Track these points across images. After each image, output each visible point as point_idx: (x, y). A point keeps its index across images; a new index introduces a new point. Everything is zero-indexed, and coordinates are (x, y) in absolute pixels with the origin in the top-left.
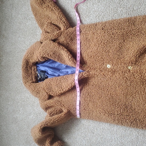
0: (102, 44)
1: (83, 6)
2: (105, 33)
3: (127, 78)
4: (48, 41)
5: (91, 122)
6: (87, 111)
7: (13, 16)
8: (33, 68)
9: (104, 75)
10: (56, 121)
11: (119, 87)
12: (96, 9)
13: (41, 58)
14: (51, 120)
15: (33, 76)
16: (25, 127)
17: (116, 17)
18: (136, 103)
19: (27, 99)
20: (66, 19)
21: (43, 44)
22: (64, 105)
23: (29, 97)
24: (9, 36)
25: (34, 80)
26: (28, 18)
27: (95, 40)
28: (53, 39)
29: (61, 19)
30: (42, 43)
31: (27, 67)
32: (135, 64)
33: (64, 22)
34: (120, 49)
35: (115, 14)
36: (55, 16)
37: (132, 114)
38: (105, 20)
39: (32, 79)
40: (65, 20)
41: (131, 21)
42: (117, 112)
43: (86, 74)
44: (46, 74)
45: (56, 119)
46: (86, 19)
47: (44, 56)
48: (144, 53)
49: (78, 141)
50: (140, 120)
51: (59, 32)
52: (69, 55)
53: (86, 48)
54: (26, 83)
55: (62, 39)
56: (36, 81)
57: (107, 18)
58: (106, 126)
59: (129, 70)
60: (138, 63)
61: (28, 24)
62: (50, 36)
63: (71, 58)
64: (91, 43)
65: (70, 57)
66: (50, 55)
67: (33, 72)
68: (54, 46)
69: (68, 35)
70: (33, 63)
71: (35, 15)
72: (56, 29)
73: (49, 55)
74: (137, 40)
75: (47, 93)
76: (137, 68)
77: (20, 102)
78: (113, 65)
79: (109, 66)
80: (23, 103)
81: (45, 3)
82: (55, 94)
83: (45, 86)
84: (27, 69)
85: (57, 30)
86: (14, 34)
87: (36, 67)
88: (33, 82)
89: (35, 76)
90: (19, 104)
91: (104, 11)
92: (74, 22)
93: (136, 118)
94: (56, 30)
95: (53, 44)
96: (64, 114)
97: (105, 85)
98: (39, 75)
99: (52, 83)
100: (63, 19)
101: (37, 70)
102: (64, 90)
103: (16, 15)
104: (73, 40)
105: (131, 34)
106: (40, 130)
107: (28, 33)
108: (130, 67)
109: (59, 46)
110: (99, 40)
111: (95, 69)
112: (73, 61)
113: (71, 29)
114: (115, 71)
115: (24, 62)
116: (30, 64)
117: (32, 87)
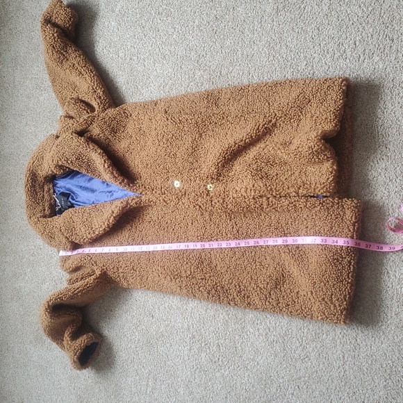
0: (164, 140)
1: (136, 66)
2: (168, 119)
3: (200, 207)
4: (68, 134)
5: (150, 293)
6: (138, 273)
7: (17, 83)
8: (46, 188)
9: (165, 201)
10: (79, 292)
11: (192, 223)
12: (158, 71)
13: (56, 167)
14: (69, 290)
15: (47, 204)
16: (34, 307)
17: (194, 89)
18: (218, 255)
19: (39, 251)
20: (104, 92)
21: (60, 139)
22: (95, 262)
23: (42, 247)
24: (8, 123)
25: (47, 212)
26: (43, 86)
27: (154, 133)
28: (78, 129)
29: (95, 91)
30: (57, 137)
31: (33, 186)
32: (218, 179)
33: (100, 98)
34: (194, 151)
35: (191, 82)
36: (85, 85)
37: (210, 277)
38: (174, 93)
39: (44, 210)
40: (101, 93)
41: (212, 98)
42: (186, 272)
43: (134, 201)
44: (70, 199)
45: (78, 288)
46: (142, 91)
47: (60, 163)
48: (231, 158)
49: (126, 333)
50: (223, 287)
51: (89, 117)
52: (105, 162)
53: (139, 149)
54: (30, 218)
55: (95, 131)
56: (50, 214)
57: (178, 90)
58: (174, 302)
59: (208, 191)
60: (222, 178)
61: (41, 98)
62: (71, 125)
63: (109, 167)
64: (147, 139)
65: (106, 166)
66: (72, 162)
67: (46, 196)
68: (78, 144)
69: (105, 122)
70: (45, 178)
71: (53, 81)
72: (84, 110)
73: (69, 162)
74: (221, 134)
75: (66, 237)
76: (221, 188)
77: (27, 256)
78: (182, 181)
79: (177, 184)
80: (31, 259)
81: (67, 60)
82: (82, 240)
83: (62, 225)
84: (35, 190)
85: (87, 112)
86: (18, 119)
87: (53, 186)
88: (45, 217)
89: (50, 204)
90: (25, 260)
91: (173, 75)
92: (122, 97)
93: (216, 284)
94: (85, 112)
95: (76, 140)
96: (94, 279)
97: (169, 222)
98: (58, 201)
99: (75, 219)
100: (99, 91)
101: (54, 192)
102: (97, 233)
103: (22, 80)
104: (116, 133)
105: (211, 123)
106: (46, 309)
107: (41, 117)
108: (211, 185)
109: (88, 144)
110: (160, 132)
111: (153, 190)
112: (113, 173)
113: (111, 112)
114: (185, 194)
115: (28, 175)
116: (41, 179)
117: (39, 225)
